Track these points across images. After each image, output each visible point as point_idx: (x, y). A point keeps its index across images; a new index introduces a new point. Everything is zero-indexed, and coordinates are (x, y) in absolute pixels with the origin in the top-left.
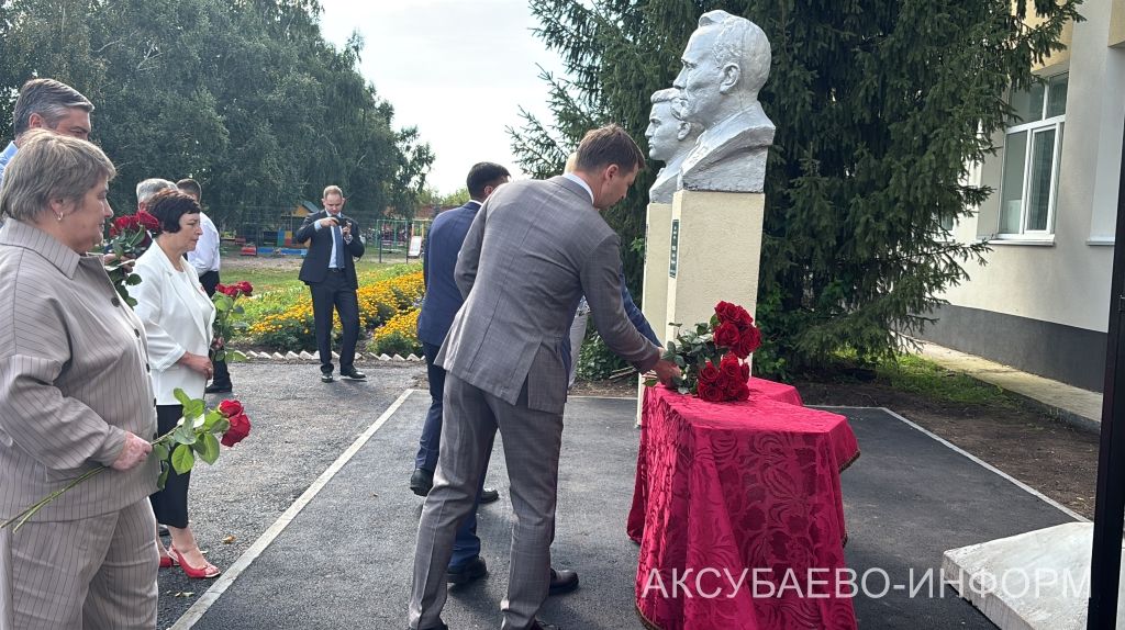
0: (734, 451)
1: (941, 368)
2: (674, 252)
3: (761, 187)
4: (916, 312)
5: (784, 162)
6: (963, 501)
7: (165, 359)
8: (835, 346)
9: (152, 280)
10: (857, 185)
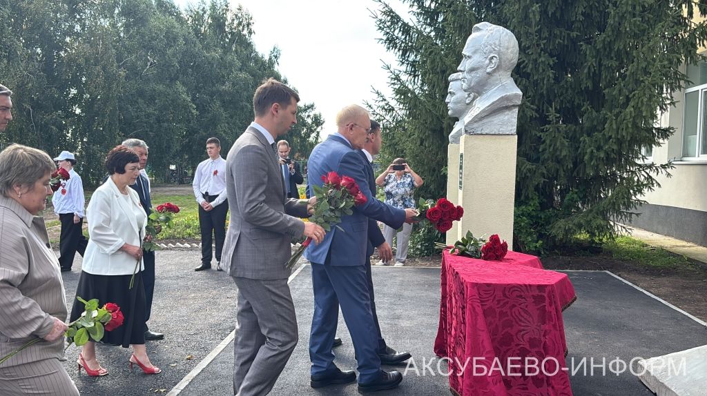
0: (493, 296)
1: (647, 245)
2: (461, 173)
3: (514, 131)
4: (627, 209)
5: (538, 116)
6: (655, 330)
7: (112, 248)
8: (575, 232)
9: (104, 199)
10: (585, 129)
